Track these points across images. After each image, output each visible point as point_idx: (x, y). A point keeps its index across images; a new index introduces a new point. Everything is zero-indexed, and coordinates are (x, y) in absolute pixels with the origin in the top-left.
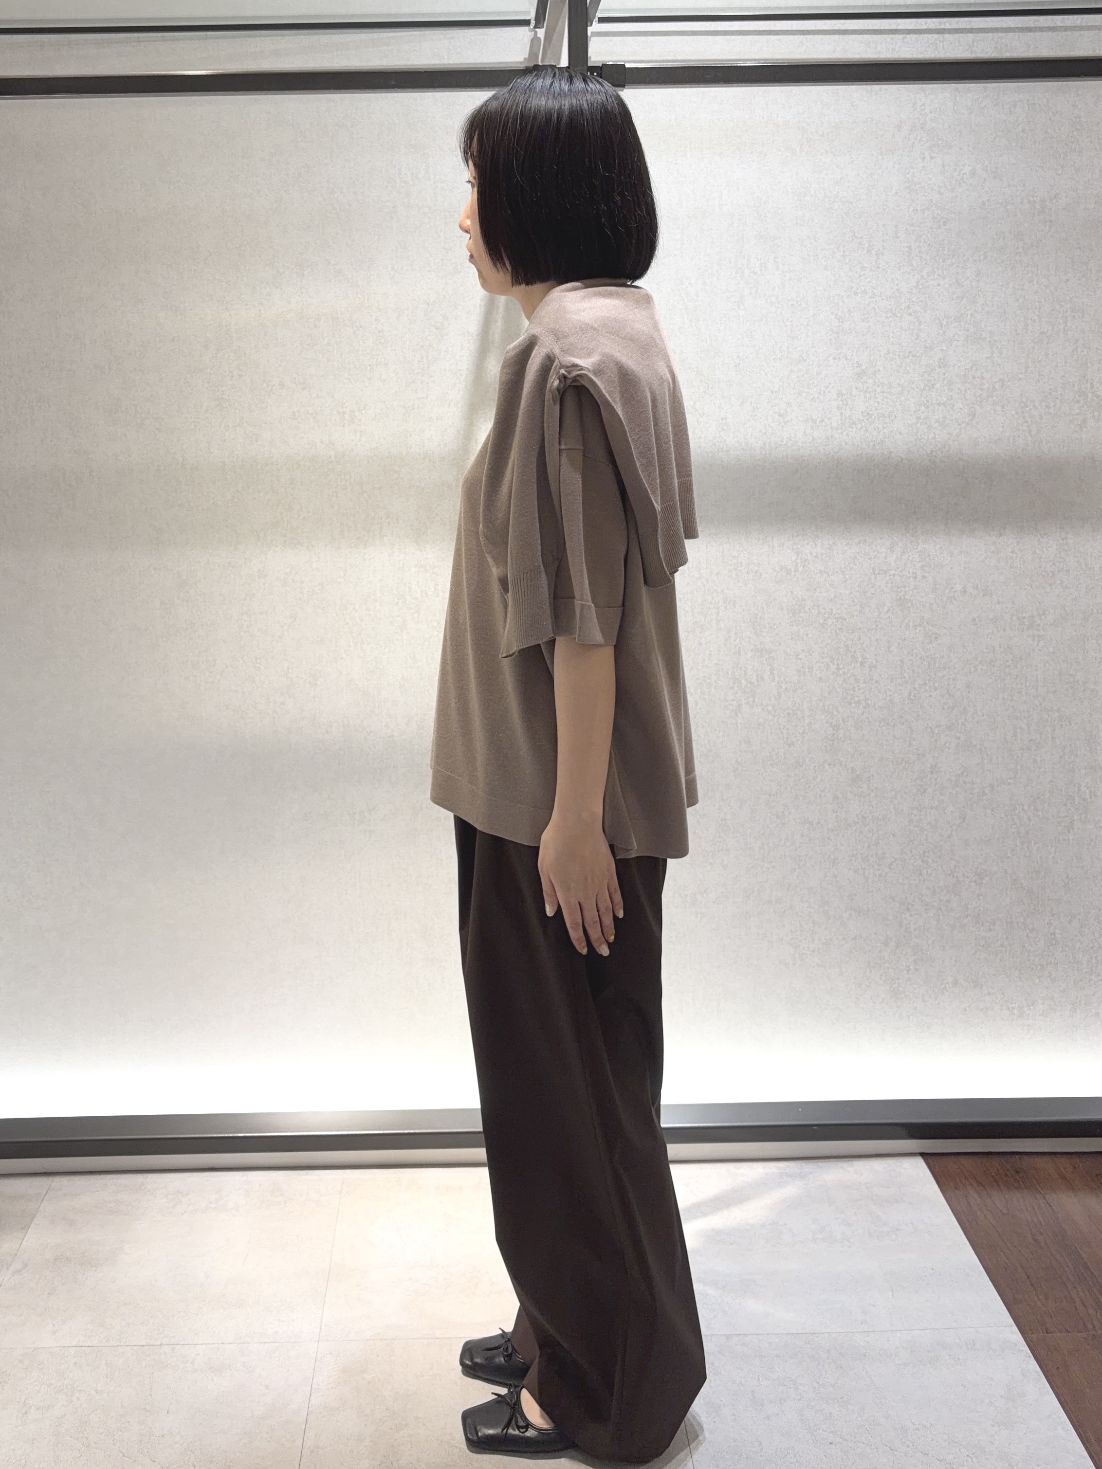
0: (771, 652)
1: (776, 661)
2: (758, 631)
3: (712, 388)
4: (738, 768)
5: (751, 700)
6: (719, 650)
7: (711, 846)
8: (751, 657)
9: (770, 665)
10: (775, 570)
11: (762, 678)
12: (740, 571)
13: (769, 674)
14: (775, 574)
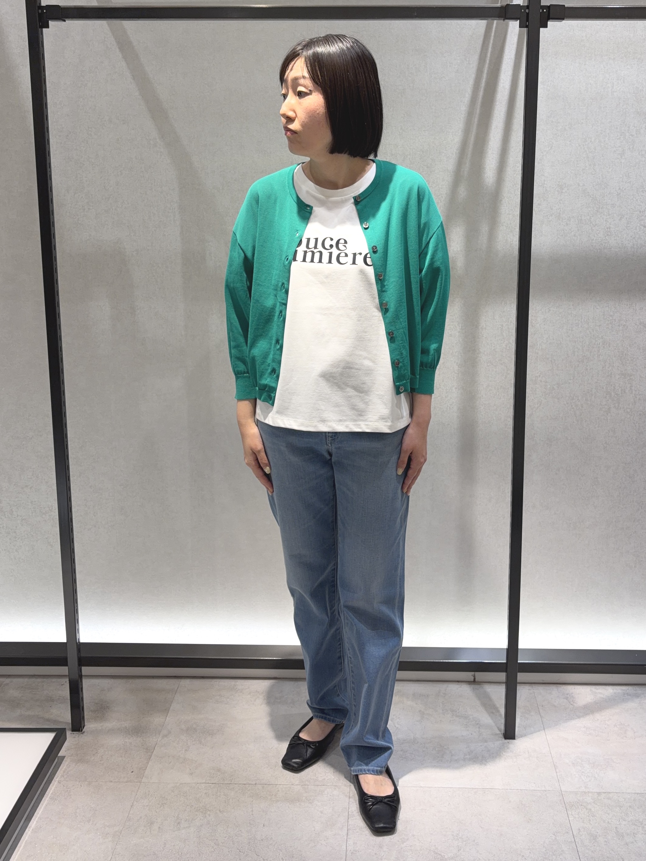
0: (631, 376)
1: (634, 381)
2: (624, 363)
3: (602, 208)
4: (606, 447)
5: (617, 405)
6: (598, 374)
7: (587, 494)
8: (618, 379)
9: (630, 384)
10: (636, 325)
11: (625, 392)
12: (614, 324)
13: (629, 389)
14: (636, 327)
